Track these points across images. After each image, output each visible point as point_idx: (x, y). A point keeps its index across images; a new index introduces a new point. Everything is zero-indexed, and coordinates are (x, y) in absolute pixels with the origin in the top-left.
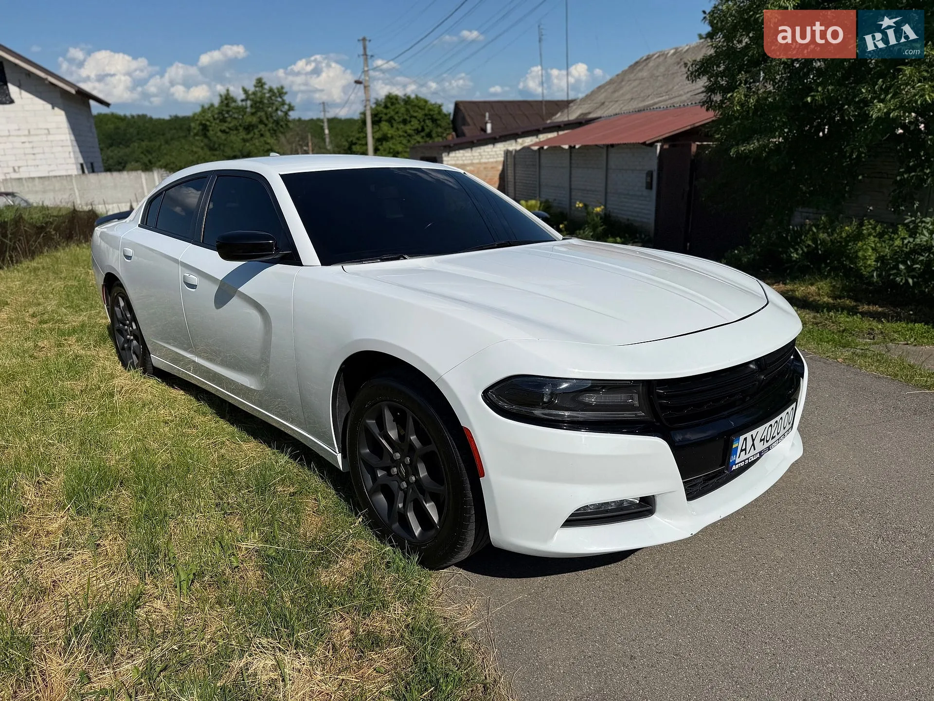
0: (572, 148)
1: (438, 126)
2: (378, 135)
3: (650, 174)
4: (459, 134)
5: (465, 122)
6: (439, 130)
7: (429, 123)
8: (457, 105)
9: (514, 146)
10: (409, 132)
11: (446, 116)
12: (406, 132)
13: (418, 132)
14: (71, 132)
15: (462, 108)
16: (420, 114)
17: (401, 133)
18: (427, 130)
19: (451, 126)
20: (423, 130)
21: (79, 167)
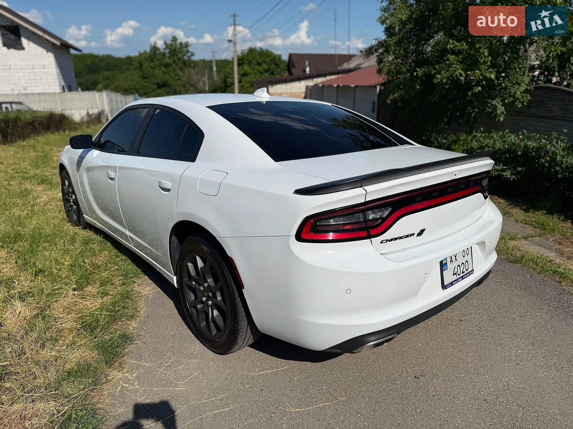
0: (338, 86)
1: (279, 68)
2: (242, 72)
3: (374, 103)
4: (290, 73)
5: (294, 67)
6: (279, 70)
7: (273, 66)
8: (290, 56)
9: (311, 83)
10: (261, 70)
11: (284, 62)
12: (258, 71)
13: (266, 71)
14: (57, 67)
15: (293, 57)
16: (268, 60)
17: (256, 71)
18: (272, 70)
19: (286, 68)
20: (269, 69)
21: (62, 87)
